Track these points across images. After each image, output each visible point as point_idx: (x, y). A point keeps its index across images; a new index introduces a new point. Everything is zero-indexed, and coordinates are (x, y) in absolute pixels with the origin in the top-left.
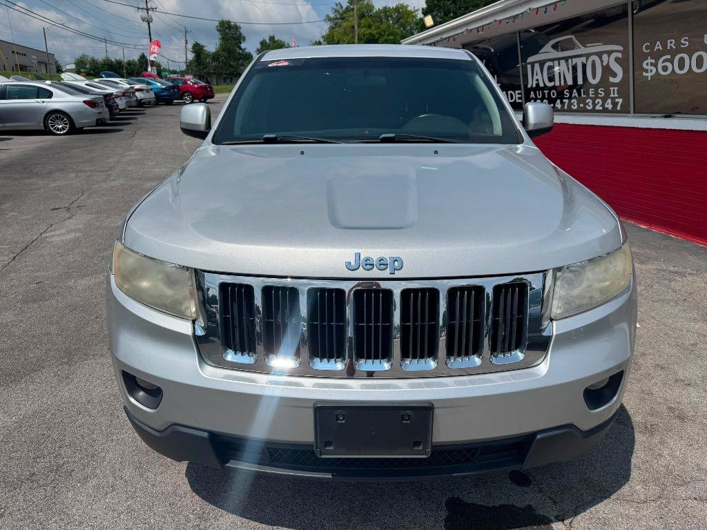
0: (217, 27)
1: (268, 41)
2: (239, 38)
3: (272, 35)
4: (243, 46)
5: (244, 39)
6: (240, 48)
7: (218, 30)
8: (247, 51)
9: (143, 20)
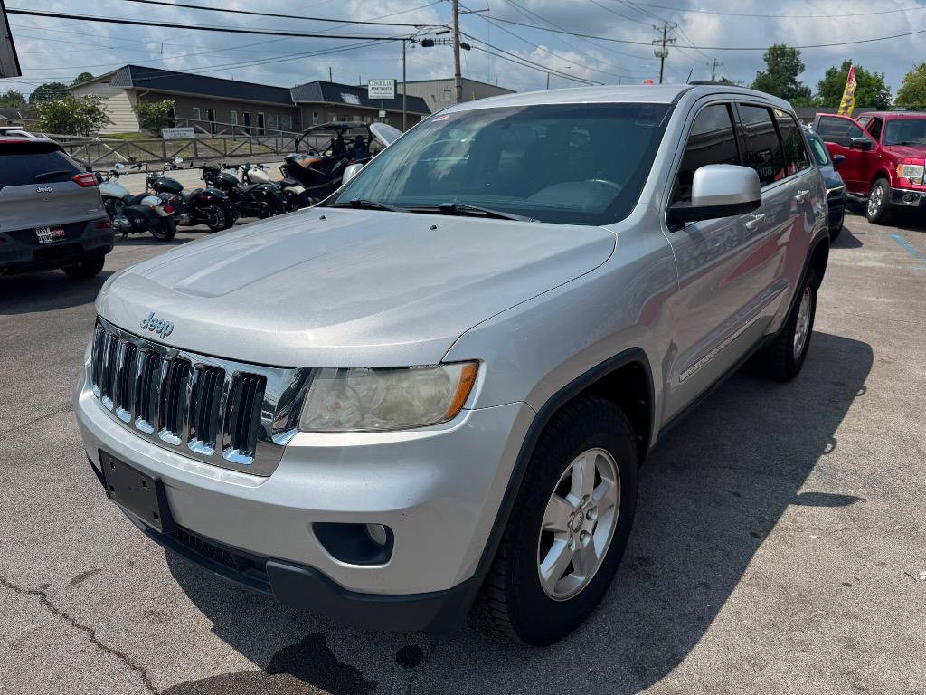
0: (765, 55)
1: (839, 69)
2: (795, 68)
3: (848, 61)
4: (798, 79)
5: (803, 68)
6: (793, 82)
7: (765, 60)
8: (804, 85)
9: (657, 56)
